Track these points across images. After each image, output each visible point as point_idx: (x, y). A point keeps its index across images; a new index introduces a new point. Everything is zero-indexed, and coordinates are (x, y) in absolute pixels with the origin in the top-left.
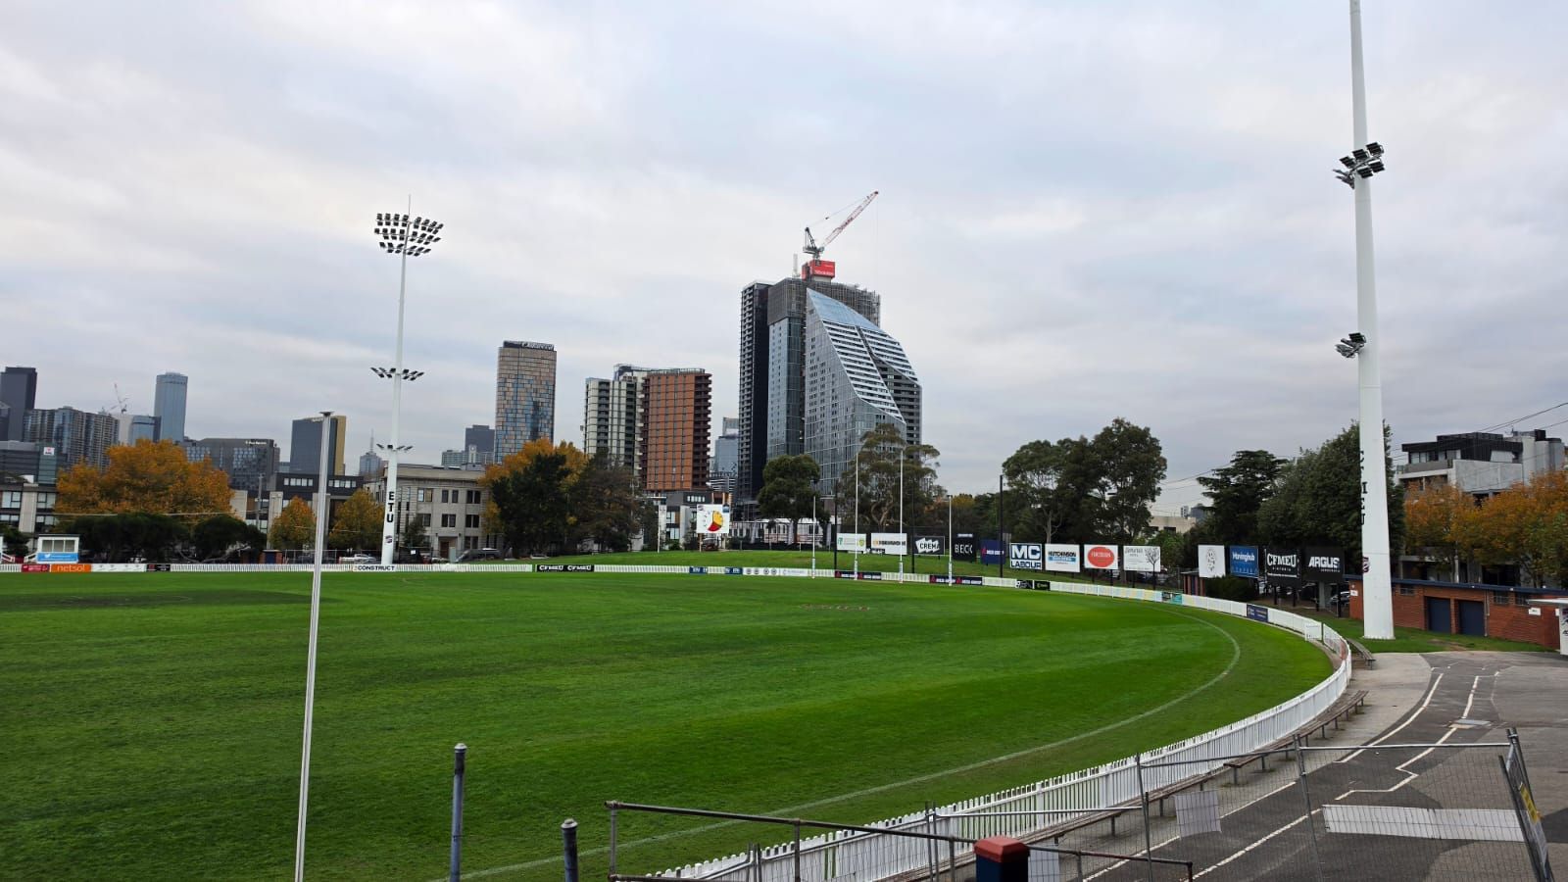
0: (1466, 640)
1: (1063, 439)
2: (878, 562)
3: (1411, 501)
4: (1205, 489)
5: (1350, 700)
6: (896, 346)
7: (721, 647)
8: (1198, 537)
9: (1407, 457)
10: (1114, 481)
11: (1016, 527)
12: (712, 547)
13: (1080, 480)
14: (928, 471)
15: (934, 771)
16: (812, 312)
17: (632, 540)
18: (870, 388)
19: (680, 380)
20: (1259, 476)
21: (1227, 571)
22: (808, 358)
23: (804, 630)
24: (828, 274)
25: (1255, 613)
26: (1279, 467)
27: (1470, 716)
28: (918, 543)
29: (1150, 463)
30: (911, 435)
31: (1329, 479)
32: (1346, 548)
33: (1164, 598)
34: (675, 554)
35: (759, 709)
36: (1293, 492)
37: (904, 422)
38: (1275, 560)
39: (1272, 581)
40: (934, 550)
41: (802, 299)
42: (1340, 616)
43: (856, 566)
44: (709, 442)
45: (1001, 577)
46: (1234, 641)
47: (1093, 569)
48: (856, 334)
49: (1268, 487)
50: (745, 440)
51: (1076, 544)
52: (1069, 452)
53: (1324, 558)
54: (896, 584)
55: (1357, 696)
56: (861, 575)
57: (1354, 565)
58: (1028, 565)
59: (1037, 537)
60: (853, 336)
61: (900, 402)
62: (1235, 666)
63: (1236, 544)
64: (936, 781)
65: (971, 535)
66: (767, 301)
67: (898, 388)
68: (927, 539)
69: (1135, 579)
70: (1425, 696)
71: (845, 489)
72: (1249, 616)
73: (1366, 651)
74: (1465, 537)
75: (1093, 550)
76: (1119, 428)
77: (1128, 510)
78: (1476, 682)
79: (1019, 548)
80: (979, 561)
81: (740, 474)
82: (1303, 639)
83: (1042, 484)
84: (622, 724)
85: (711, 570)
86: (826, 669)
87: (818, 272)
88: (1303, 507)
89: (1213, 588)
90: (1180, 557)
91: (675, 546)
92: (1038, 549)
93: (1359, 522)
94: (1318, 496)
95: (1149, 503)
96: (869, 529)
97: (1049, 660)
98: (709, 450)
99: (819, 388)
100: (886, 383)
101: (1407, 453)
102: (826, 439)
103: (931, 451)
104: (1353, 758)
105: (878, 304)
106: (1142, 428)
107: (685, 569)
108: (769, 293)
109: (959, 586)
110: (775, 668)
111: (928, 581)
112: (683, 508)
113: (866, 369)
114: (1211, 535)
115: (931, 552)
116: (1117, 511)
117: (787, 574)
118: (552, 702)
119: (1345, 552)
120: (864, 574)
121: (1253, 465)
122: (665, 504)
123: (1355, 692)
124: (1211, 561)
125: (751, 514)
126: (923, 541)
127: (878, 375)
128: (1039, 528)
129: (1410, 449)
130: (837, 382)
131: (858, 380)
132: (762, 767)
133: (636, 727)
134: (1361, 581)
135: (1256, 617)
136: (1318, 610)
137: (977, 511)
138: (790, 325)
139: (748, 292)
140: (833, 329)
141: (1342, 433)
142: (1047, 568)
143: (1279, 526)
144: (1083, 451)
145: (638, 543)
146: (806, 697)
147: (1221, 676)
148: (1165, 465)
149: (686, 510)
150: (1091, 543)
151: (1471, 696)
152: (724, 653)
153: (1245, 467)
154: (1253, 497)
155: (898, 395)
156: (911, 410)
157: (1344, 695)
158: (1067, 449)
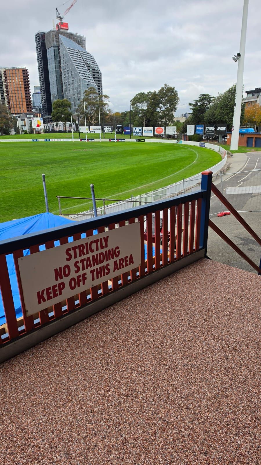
0: (256, 149)
1: (149, 92)
2: (93, 136)
3: (246, 109)
4: (191, 107)
5: (227, 166)
6: (92, 57)
7: (52, 163)
8: (187, 123)
9: (246, 95)
10: (164, 105)
11: (134, 122)
12: (39, 132)
13: (154, 105)
14: (106, 104)
15: (122, 192)
16: (62, 44)
17: (11, 131)
18: (84, 74)
19: (17, 71)
20: (206, 102)
21: (195, 133)
22: (62, 62)
23: (76, 157)
24: (66, 28)
25: (202, 145)
26: (212, 99)
27: (256, 168)
28: (105, 129)
29: (175, 99)
30: (99, 91)
31: (226, 102)
32: (228, 124)
33: (177, 142)
34: (26, 135)
35: (70, 179)
36: (215, 107)
37: (97, 87)
38: (208, 129)
39: (207, 136)
40: (110, 131)
41: (58, 38)
42: (224, 144)
43: (86, 137)
44: (30, 95)
45: (131, 138)
46: (196, 153)
47: (157, 135)
48: (78, 53)
49: (208, 106)
50: (43, 94)
51: (153, 127)
52: (150, 96)
53: (221, 127)
54: (99, 142)
55: (229, 165)
56: (88, 140)
57: (230, 129)
58: (138, 134)
59: (141, 125)
60: (77, 54)
61: (95, 79)
62: (197, 159)
63: (198, 124)
64: (124, 194)
65: (121, 126)
66: (45, 39)
67: (94, 74)
68: (108, 127)
69: (169, 137)
70: (245, 164)
71: (80, 111)
72: (200, 146)
73: (231, 153)
74: (259, 119)
75: (157, 129)
76: (166, 87)
77: (168, 115)
78: (258, 160)
79: (136, 129)
80: (123, 134)
81: (43, 107)
82: (214, 151)
83: (142, 107)
84: (30, 185)
85: (40, 140)
86: (85, 168)
87: (62, 27)
88: (218, 112)
89: (191, 138)
90: (183, 130)
91: (26, 133)
92: (141, 129)
93: (233, 116)
94: (222, 108)
95: (173, 112)
96: (89, 125)
97: (147, 161)
98: (31, 98)
99: (67, 74)
100: (90, 72)
101: (247, 94)
102: (71, 93)
103: (106, 97)
104: (228, 180)
105: (85, 41)
106: (173, 87)
107: (31, 140)
108: (45, 36)
109: (118, 142)
110: (70, 168)
111: (109, 141)
112: (26, 119)
113: (82, 67)
114: (191, 122)
115: (109, 132)
116: (165, 116)
117: (65, 141)
118: (5, 180)
119: (228, 125)
120: (89, 139)
121: (205, 99)
122: (19, 118)
123: (228, 164)
124: (191, 130)
125: (48, 121)
126: (106, 128)
127: (87, 69)
128: (141, 122)
129: (248, 92)
130: (73, 72)
131: (80, 71)
132: (75, 194)
133: (34, 186)
134: (231, 133)
135: (202, 146)
136: (218, 143)
137: (122, 117)
138: (54, 49)
139: (37, 35)
140: (70, 51)
141: (231, 87)
142: (144, 135)
143: (210, 118)
144: (155, 96)
145: (13, 132)
146: (82, 175)
147: (194, 162)
148: (179, 99)
149: (27, 120)
150: (156, 126)
151: (257, 163)
152: (53, 164)
153: (202, 99)
154: (204, 109)
155: (94, 77)
156: (99, 82)
157: (225, 165)
158: (150, 95)
